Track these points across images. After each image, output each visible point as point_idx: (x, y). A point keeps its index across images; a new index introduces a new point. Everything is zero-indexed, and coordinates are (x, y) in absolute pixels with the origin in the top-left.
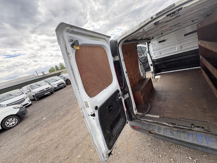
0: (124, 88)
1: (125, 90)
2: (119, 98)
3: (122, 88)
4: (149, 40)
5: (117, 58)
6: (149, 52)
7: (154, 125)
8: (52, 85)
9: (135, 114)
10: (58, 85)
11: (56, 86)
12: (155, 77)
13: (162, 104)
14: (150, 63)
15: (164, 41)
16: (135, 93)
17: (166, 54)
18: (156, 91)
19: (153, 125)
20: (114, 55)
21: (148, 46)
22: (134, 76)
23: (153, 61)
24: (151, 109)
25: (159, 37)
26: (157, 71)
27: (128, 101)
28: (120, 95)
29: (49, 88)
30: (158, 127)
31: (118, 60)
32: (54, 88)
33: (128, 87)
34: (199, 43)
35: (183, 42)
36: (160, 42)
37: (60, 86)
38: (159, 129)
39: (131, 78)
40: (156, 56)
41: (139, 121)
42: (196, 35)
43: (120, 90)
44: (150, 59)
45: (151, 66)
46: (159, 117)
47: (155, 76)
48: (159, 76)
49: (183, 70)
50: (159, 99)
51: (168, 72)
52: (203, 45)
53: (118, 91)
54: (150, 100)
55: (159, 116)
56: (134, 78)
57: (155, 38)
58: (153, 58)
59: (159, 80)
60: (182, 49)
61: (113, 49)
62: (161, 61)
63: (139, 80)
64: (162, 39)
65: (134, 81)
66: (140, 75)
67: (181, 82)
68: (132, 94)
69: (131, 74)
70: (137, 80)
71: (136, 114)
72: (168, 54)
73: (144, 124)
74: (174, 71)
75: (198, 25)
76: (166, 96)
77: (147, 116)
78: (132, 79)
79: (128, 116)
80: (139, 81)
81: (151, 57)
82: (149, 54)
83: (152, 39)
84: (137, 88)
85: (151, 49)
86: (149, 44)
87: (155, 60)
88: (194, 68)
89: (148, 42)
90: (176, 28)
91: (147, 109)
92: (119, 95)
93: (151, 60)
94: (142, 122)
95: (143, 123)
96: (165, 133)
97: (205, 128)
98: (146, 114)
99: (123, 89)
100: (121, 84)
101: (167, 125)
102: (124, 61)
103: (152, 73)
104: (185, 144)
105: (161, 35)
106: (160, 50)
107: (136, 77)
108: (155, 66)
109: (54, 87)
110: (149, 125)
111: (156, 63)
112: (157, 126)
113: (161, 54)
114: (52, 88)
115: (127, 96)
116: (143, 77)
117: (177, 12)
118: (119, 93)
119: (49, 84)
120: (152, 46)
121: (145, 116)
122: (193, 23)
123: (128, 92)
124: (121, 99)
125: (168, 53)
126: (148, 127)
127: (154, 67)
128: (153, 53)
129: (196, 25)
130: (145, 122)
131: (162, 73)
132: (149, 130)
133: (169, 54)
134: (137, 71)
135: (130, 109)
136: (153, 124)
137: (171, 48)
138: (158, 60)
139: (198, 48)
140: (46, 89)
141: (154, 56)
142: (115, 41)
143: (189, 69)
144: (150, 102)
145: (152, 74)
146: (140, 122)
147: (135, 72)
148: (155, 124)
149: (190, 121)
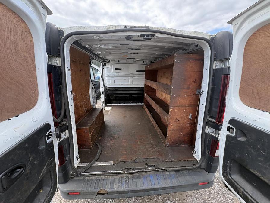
0: (62, 121)
1: (63, 125)
2: (48, 141)
3: (58, 121)
4: (105, 63)
5: (57, 62)
6: (102, 76)
7: (105, 178)
9: (76, 167)
12: (105, 108)
13: (115, 144)
14: (102, 90)
15: (120, 69)
16: (80, 129)
17: (119, 85)
18: (107, 126)
19: (104, 180)
20: (50, 52)
21: (103, 69)
22: (80, 102)
23: (105, 88)
24: (101, 152)
25: (116, 63)
26: (108, 101)
27: (66, 144)
28: (51, 135)
30: (111, 179)
31: (59, 65)
33: (70, 119)
34: (146, 82)
35: (135, 77)
36: (116, 69)
38: (113, 182)
39: (77, 104)
40: (109, 83)
41: (82, 178)
42: (143, 74)
43: (52, 125)
44: (102, 85)
45: (103, 93)
46: (112, 164)
47: (105, 106)
48: (109, 107)
49: (131, 104)
50: (111, 137)
51: (119, 104)
52: (150, 84)
53: (47, 127)
54: (100, 138)
55: (112, 162)
56: (81, 105)
57: (111, 62)
58: (106, 85)
59: (110, 112)
60: (133, 84)
61: (51, 41)
62: (113, 91)
63: (88, 109)
64: (118, 66)
65: (80, 109)
66: (89, 102)
67: (131, 116)
68: (76, 132)
69: (78, 97)
70: (85, 109)
71: (78, 167)
72: (121, 85)
73: (91, 181)
74: (124, 104)
75: (146, 67)
76: (119, 132)
77: (96, 166)
78: (78, 106)
79: (61, 174)
80: (87, 111)
81: (104, 83)
82: (102, 78)
83: (108, 62)
84: (83, 121)
85: (105, 74)
86: (104, 67)
87: (108, 88)
88: (139, 104)
89: (104, 64)
90: (132, 62)
91: (95, 154)
92: (48, 136)
93: (103, 87)
94: (87, 178)
95: (88, 180)
96: (120, 187)
97: (156, 166)
98: (94, 163)
99: (59, 123)
100: (58, 113)
101: (121, 174)
102: (70, 72)
103: (103, 102)
104: (140, 194)
105: (118, 62)
106: (115, 78)
107: (84, 104)
108: (107, 96)
110: (99, 181)
111: (108, 92)
112: (109, 179)
113: (115, 83)
115: (65, 135)
116: (93, 106)
117: (150, 38)
118: (49, 131)
120: (107, 70)
121: (93, 166)
122: (143, 63)
123: (69, 127)
124: (52, 143)
125: (122, 83)
126: (96, 185)
127: (105, 96)
128: (107, 78)
129: (145, 66)
130: (91, 178)
131: (113, 104)
132: (98, 190)
133: (123, 85)
134: (86, 96)
135: (66, 160)
136: (103, 177)
137: (125, 80)
138: (111, 89)
139: (144, 86)
141: (108, 82)
142: (59, 30)
143: (136, 104)
144: (100, 141)
145: (102, 104)
146: (83, 180)
147: (84, 97)
148: (107, 176)
149: (144, 160)
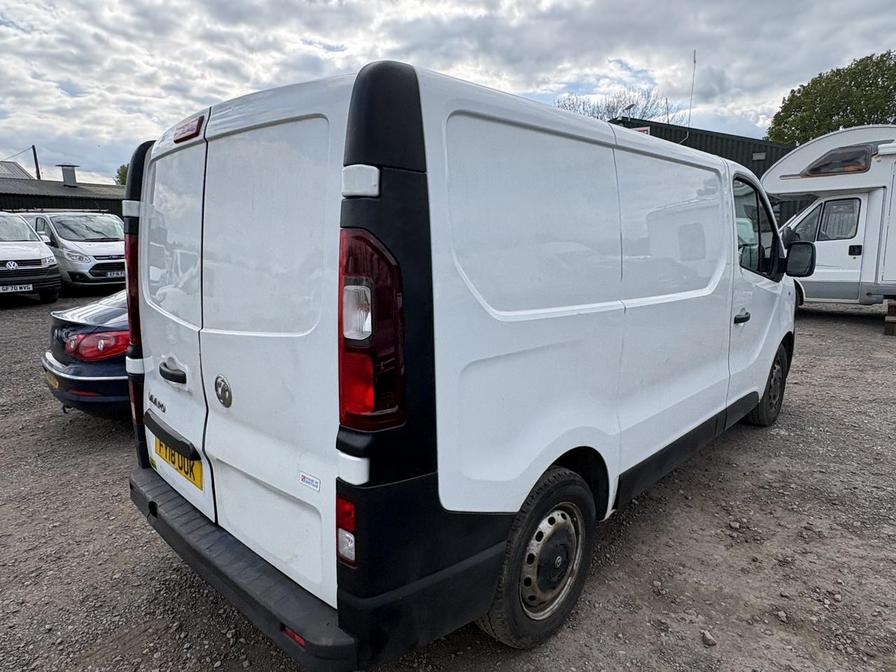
8: (65, 252)
10: (97, 267)
11: (85, 268)
29: (38, 262)
32: (73, 275)
37: (109, 275)
109: (72, 270)
114: (57, 271)
119: (53, 244)
140: (20, 262)
